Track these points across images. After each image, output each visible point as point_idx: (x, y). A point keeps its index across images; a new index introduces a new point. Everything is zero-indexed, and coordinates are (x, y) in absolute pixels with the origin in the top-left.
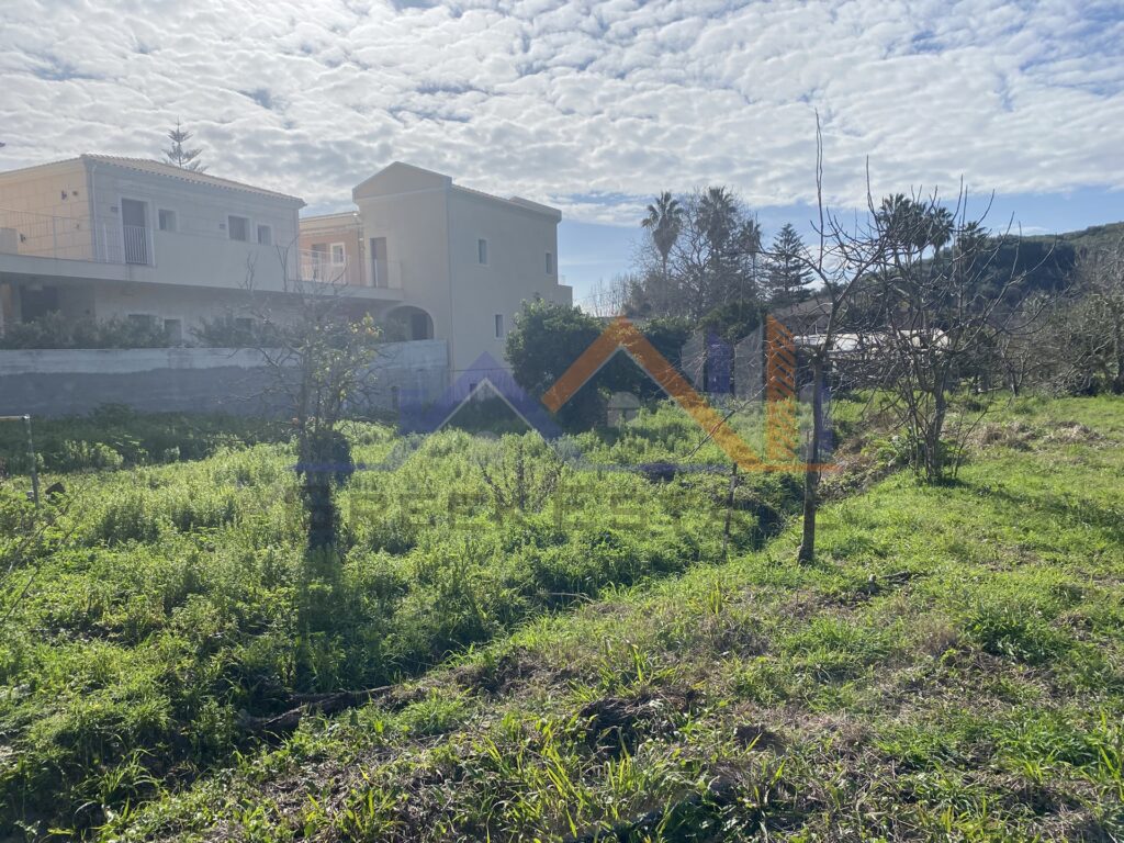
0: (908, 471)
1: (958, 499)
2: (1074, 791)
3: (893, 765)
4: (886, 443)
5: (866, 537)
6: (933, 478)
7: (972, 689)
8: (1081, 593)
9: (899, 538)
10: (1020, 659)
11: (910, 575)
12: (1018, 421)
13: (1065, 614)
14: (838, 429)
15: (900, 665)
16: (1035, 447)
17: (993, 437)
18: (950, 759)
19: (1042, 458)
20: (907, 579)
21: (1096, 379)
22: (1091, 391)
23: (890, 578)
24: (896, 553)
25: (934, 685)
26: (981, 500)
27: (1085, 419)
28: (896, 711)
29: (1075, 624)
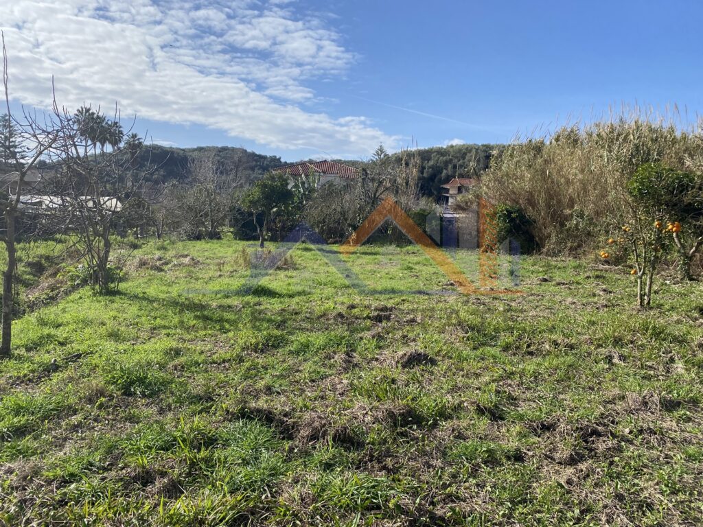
0: (87, 288)
1: (118, 302)
2: (164, 466)
3: (55, 484)
4: (74, 270)
5: (53, 333)
6: (103, 291)
7: (114, 420)
8: (181, 351)
9: (76, 331)
10: (144, 396)
11: (81, 355)
12: (158, 254)
13: (171, 365)
14: (43, 261)
15: (68, 416)
16: (166, 269)
17: (143, 264)
18: (94, 469)
19: (169, 276)
20: (78, 358)
21: (200, 231)
22: (198, 237)
23: (67, 359)
24: (73, 342)
25: (90, 423)
26: (132, 302)
27: (194, 253)
28: (61, 447)
29: (176, 369)
